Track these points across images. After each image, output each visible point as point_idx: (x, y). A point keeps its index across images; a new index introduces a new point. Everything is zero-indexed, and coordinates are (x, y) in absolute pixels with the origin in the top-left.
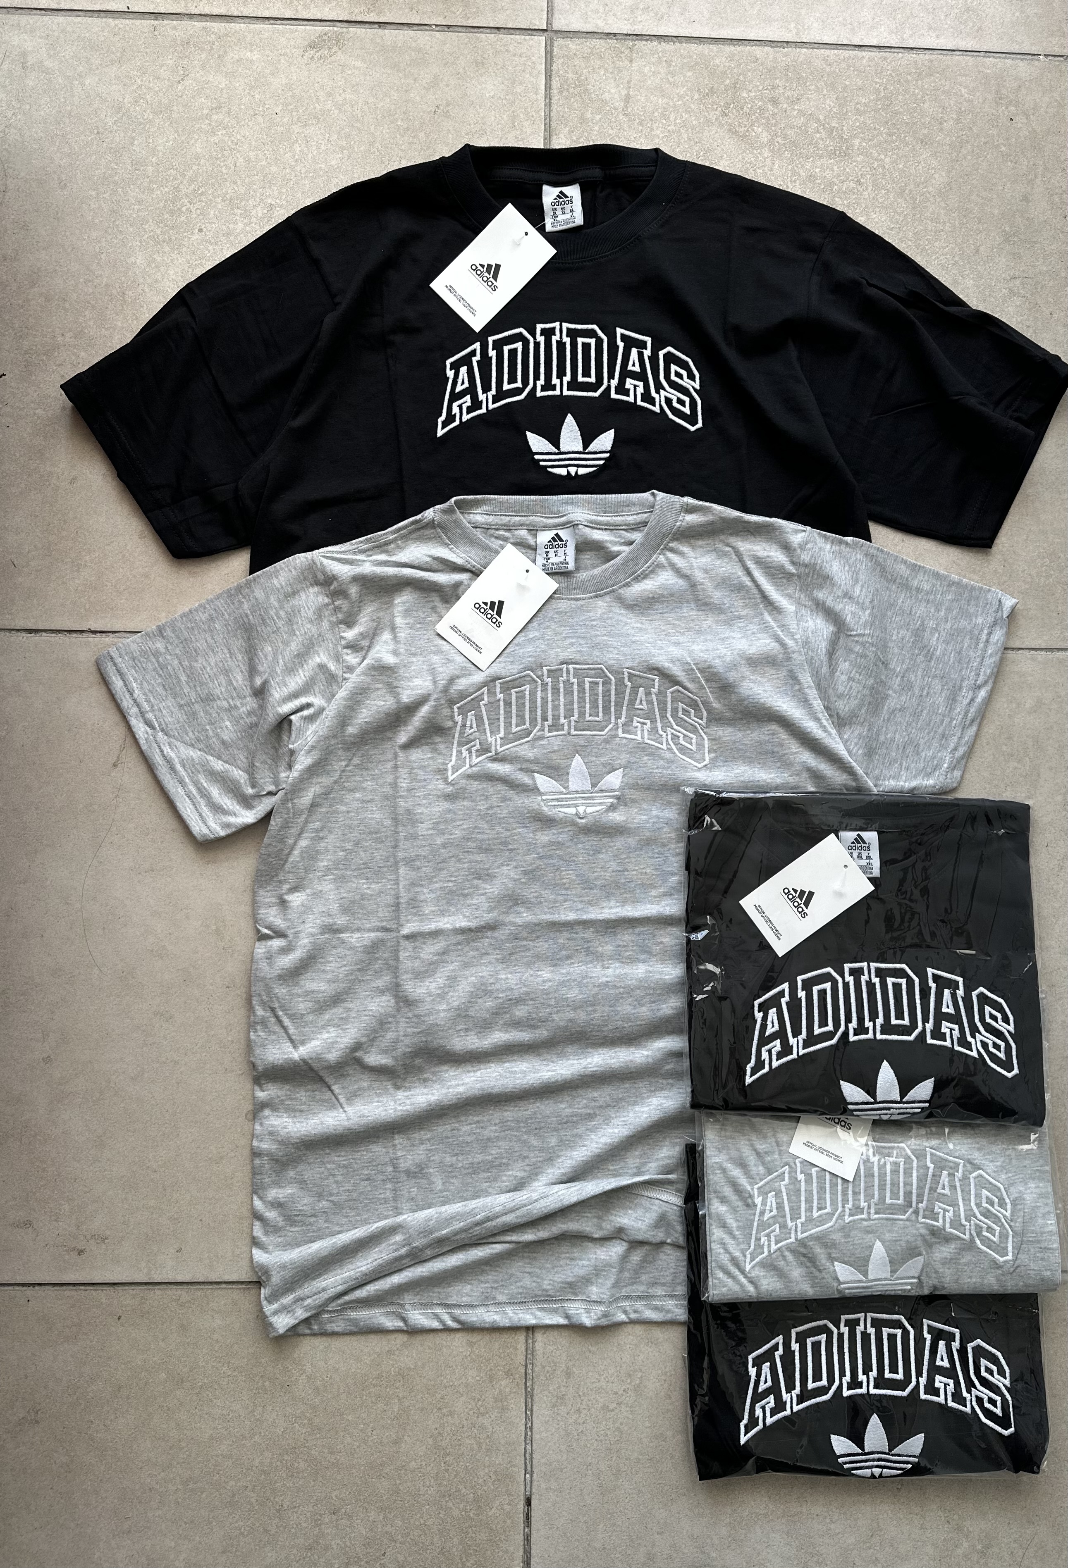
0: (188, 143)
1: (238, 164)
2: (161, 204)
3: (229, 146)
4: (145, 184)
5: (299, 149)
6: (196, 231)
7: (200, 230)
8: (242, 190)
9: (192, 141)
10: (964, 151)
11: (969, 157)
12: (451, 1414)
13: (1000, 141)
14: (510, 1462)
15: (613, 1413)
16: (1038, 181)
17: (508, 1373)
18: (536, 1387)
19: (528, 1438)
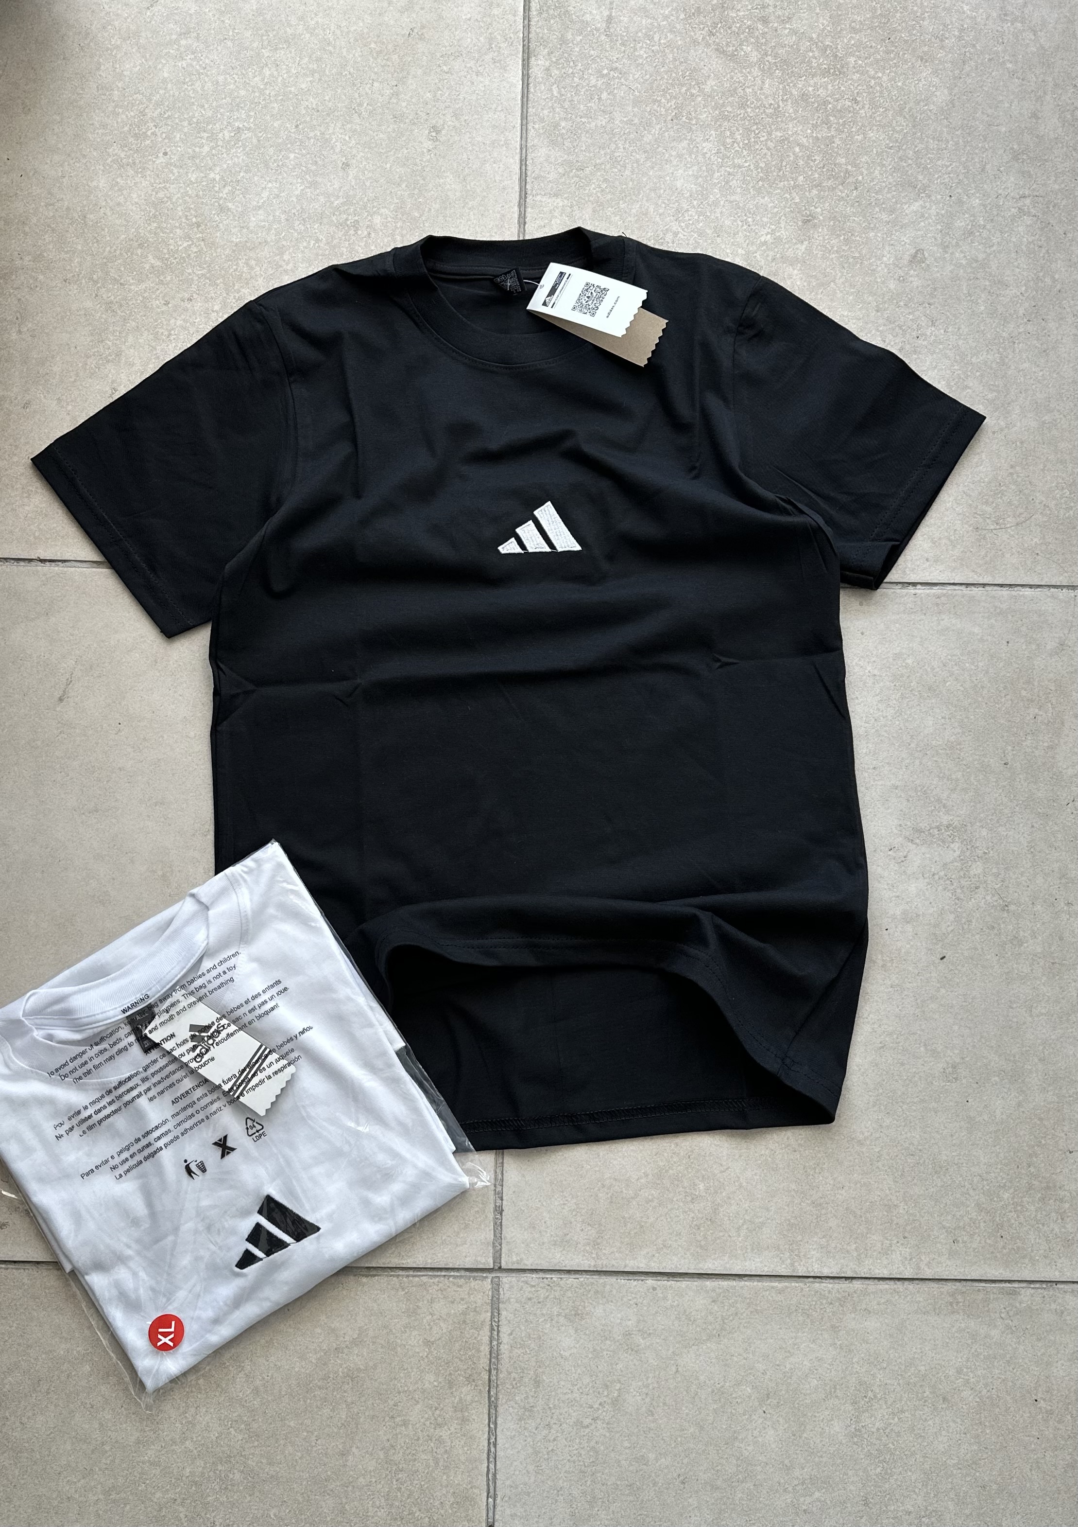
0: (155, 68)
1: (206, 88)
2: (126, 129)
3: (197, 71)
4: (110, 109)
5: (268, 73)
6: (161, 155)
7: (165, 154)
8: (210, 114)
9: (160, 66)
10: (967, 68)
11: (974, 75)
12: (405, 1424)
13: (1007, 58)
14: (470, 1482)
15: (587, 1430)
16: (1048, 98)
17: (470, 1379)
18: (501, 1397)
19: (492, 1456)
